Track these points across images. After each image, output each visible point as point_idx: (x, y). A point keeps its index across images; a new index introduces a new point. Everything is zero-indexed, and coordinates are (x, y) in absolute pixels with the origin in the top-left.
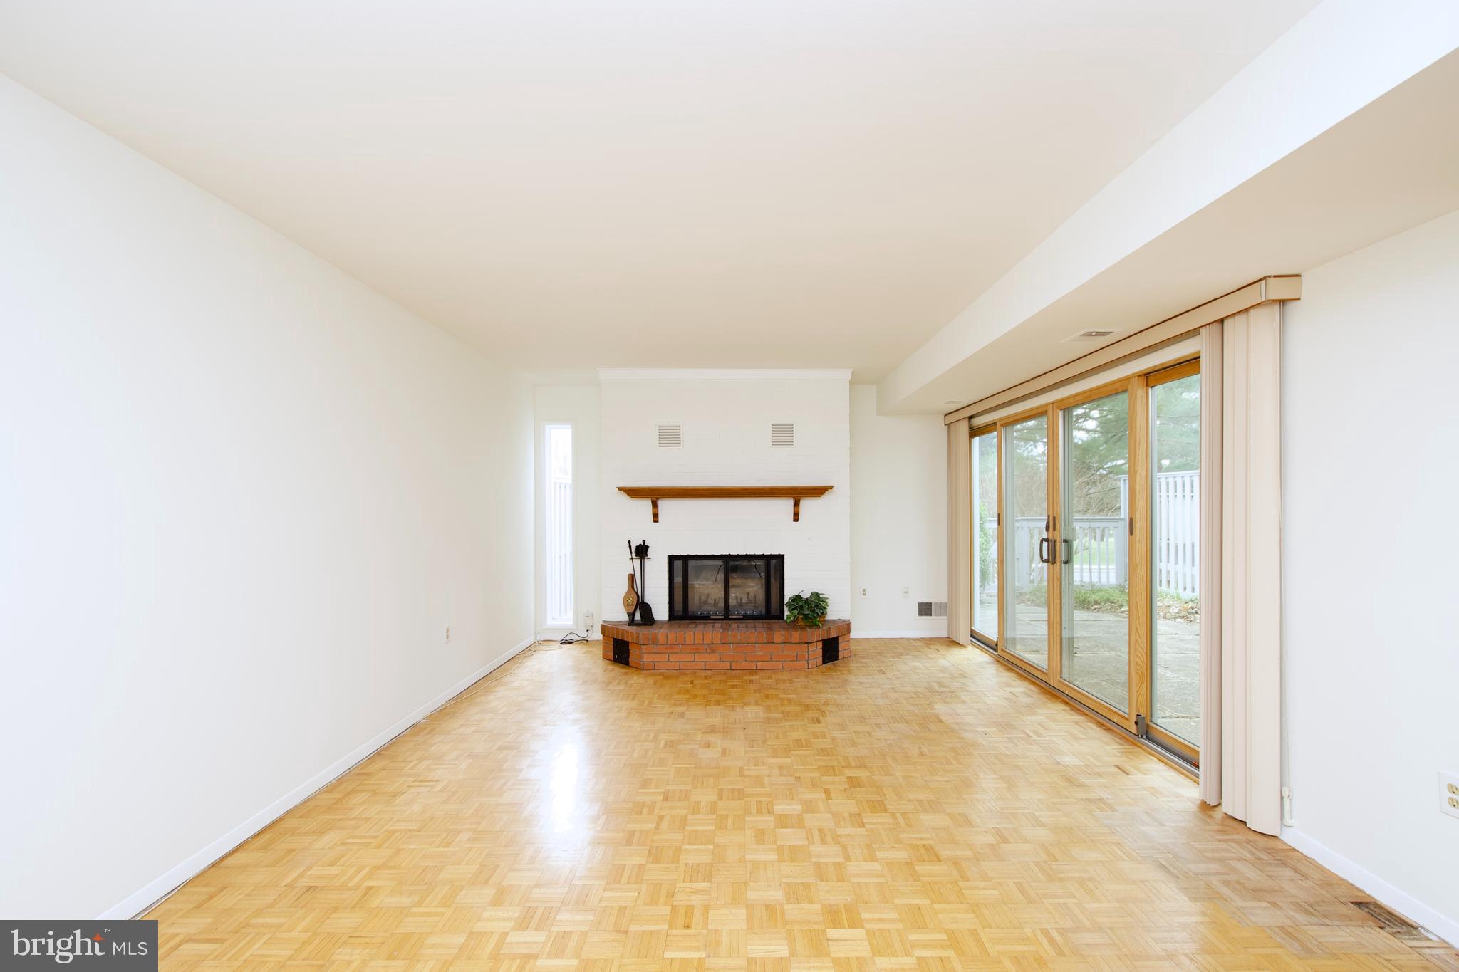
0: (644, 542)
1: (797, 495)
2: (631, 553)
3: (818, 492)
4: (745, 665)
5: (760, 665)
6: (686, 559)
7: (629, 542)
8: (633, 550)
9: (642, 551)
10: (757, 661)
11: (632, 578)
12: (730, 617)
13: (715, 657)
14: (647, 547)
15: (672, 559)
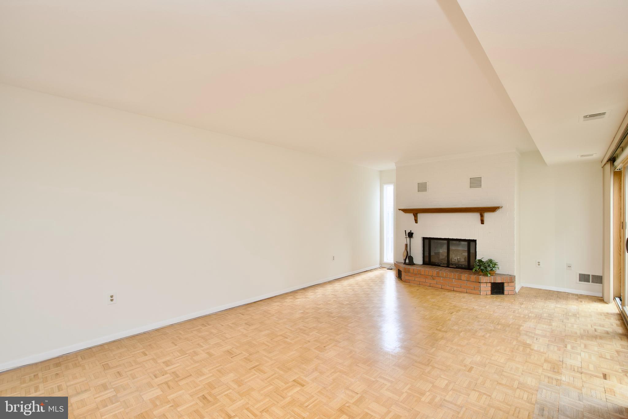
0: (411, 231)
1: (482, 211)
2: (406, 235)
3: (493, 209)
4: (448, 287)
5: (455, 289)
6: (430, 239)
7: (405, 231)
8: (407, 234)
9: (410, 235)
10: (454, 287)
11: (406, 245)
12: (450, 266)
13: (435, 282)
14: (413, 233)
15: (424, 239)
